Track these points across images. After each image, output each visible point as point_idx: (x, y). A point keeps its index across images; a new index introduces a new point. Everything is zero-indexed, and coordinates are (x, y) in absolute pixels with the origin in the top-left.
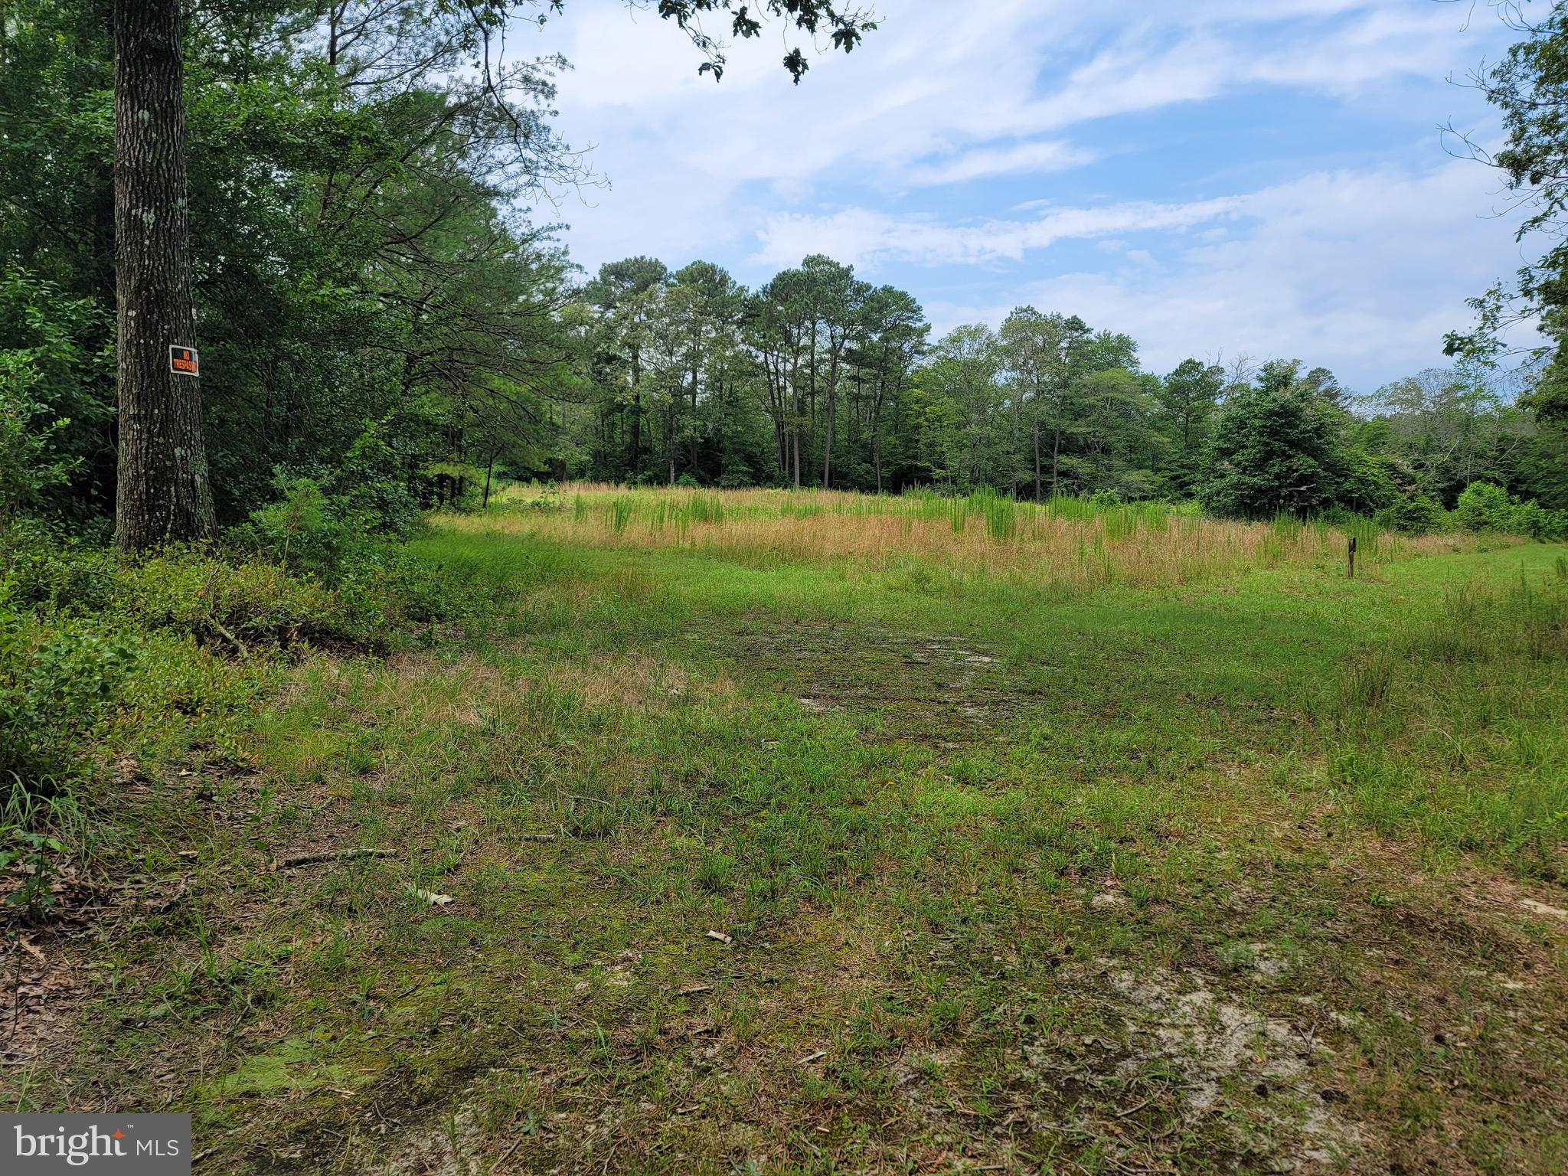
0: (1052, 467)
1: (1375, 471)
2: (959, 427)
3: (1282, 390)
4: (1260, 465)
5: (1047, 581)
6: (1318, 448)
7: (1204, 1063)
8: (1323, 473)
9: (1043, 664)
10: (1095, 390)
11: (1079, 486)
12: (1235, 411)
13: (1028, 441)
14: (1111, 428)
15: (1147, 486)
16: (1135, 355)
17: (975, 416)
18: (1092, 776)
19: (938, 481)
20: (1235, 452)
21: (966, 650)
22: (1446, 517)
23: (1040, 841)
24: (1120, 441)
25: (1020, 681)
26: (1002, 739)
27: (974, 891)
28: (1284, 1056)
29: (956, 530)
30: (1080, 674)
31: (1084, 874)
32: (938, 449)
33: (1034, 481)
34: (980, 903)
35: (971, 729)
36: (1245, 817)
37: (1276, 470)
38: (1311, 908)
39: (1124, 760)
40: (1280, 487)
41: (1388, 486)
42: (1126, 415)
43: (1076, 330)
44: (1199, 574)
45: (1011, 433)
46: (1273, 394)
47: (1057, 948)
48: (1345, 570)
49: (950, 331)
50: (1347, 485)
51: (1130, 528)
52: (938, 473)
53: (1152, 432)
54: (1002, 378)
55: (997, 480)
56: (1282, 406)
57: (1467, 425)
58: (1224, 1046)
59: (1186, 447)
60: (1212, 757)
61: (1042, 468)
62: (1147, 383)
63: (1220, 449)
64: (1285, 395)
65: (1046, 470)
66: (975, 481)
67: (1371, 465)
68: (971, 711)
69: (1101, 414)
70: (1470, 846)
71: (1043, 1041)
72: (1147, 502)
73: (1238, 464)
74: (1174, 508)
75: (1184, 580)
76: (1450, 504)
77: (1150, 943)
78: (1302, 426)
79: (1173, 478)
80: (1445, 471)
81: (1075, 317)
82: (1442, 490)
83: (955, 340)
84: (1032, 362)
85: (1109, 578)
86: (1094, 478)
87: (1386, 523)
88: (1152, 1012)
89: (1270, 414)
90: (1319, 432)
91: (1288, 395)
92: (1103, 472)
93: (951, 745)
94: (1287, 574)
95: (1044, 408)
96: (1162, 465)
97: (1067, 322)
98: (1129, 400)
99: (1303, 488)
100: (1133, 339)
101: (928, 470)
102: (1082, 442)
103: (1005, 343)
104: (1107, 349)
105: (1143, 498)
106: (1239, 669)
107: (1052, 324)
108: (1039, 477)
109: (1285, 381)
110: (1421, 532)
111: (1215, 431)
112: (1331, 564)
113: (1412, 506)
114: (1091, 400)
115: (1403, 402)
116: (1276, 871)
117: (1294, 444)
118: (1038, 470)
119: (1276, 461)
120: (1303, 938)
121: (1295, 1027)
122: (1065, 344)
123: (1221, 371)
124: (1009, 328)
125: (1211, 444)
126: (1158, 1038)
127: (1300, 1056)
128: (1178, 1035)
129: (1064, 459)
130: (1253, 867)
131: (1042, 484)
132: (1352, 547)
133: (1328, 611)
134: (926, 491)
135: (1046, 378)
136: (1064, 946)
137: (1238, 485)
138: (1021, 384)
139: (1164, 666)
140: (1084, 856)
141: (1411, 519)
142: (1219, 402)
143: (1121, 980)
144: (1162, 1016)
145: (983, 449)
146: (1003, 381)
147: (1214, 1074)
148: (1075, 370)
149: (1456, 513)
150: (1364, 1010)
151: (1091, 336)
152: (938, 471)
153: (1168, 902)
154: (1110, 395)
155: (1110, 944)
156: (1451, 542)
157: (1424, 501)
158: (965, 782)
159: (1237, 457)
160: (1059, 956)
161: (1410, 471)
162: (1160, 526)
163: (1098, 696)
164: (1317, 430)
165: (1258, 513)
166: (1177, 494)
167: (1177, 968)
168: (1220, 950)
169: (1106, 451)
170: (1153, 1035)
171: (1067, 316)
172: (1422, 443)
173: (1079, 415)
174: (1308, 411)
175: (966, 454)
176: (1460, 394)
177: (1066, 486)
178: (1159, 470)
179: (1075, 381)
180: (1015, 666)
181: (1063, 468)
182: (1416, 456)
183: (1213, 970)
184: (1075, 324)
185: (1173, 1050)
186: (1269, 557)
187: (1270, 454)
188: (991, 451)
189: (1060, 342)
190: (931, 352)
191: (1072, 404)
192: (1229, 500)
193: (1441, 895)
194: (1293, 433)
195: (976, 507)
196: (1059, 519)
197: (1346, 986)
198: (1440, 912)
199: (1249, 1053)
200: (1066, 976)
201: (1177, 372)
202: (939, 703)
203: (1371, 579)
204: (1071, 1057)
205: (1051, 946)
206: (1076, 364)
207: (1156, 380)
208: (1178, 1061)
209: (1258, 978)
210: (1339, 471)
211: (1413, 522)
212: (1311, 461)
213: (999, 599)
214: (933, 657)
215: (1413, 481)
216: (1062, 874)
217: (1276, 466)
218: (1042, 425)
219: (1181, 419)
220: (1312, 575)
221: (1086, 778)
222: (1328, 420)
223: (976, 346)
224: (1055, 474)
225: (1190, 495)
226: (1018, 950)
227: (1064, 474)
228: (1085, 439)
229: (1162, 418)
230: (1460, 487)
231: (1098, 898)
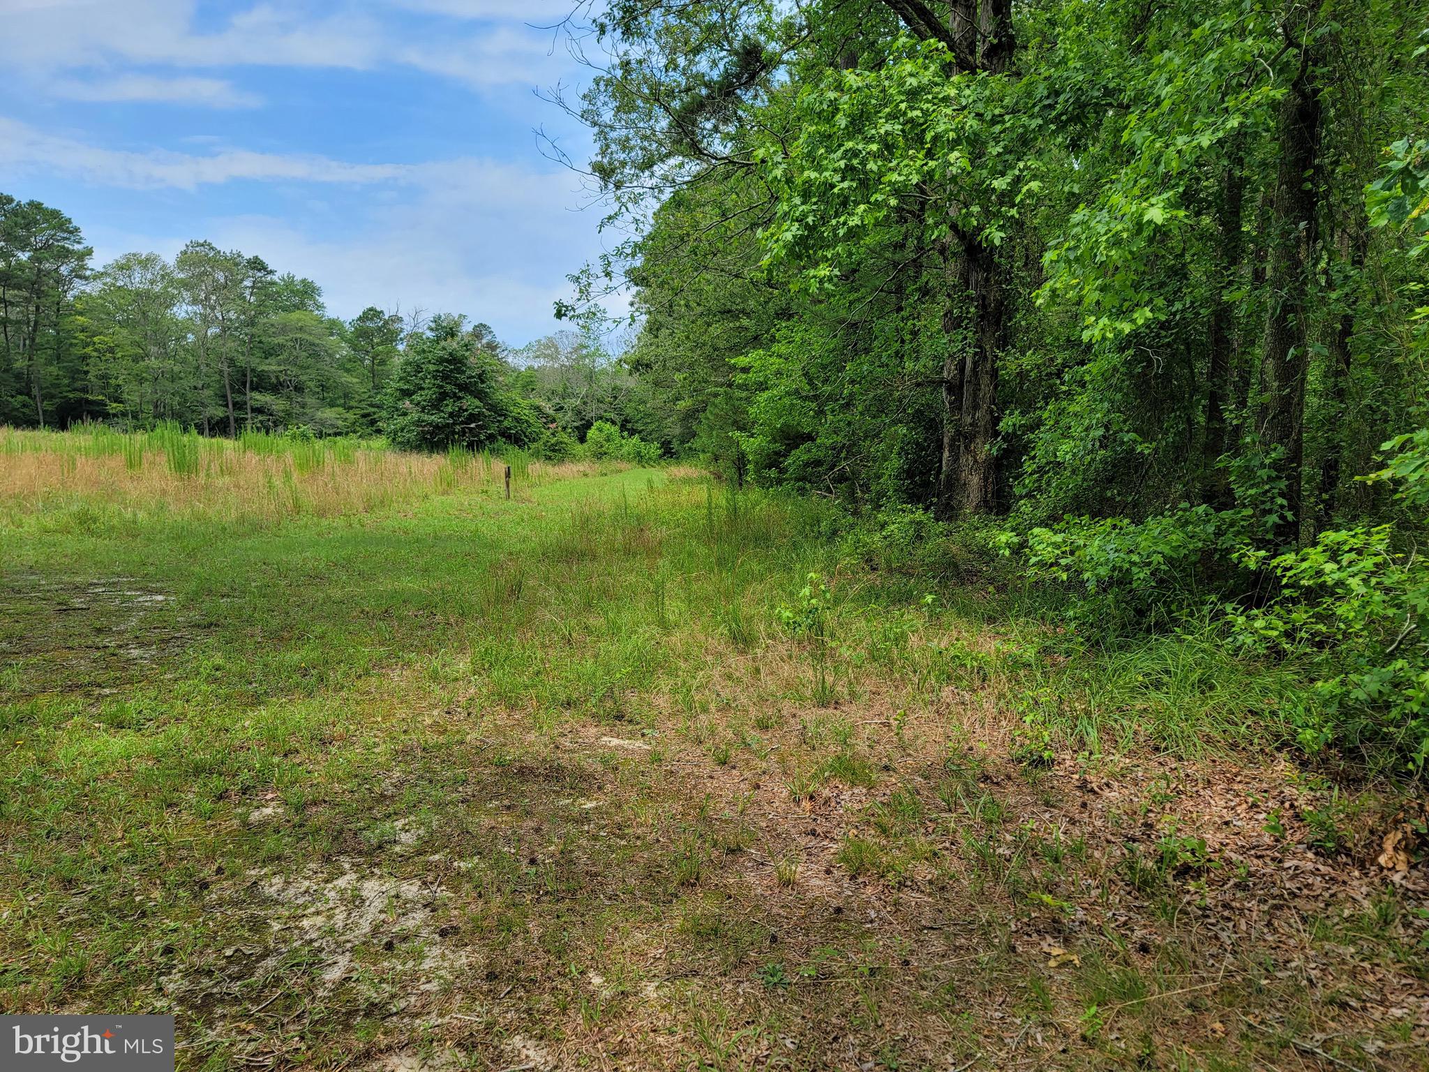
0: (245, 403)
1: (526, 412)
2: (136, 359)
3: (449, 340)
4: (436, 405)
5: (233, 515)
6: (482, 391)
7: (343, 938)
8: (487, 413)
9: (223, 596)
10: (284, 329)
11: (272, 423)
12: (412, 356)
13: (217, 377)
14: (302, 367)
15: (340, 423)
16: (321, 300)
17: (154, 349)
18: (263, 698)
19: (115, 415)
20: (414, 393)
21: (137, 590)
22: (579, 448)
23: (198, 770)
24: (312, 380)
25: (195, 616)
26: (169, 676)
27: (120, 835)
28: (413, 910)
29: (131, 466)
30: (261, 602)
31: (244, 794)
32: (113, 381)
33: (228, 417)
34: (124, 847)
35: (134, 671)
36: (402, 712)
37: (449, 409)
38: (448, 779)
39: (296, 677)
40: (454, 424)
41: (537, 424)
42: (316, 356)
43: (259, 270)
44: (382, 502)
45: (198, 368)
46: (443, 343)
47: (208, 872)
48: (503, 494)
49: (117, 257)
50: (506, 423)
51: (318, 462)
52: (113, 407)
53: (340, 372)
54: (182, 311)
55: (186, 418)
56: (451, 354)
57: (591, 377)
58: (361, 917)
59: (374, 387)
60: (378, 664)
61: (235, 404)
62: (333, 326)
63: (401, 390)
64: (452, 344)
65: (239, 406)
66: (160, 416)
67: (521, 405)
68: (135, 653)
69: (291, 354)
70: (569, 704)
71: (181, 967)
72: (338, 438)
73: (418, 404)
74: (364, 443)
75: (369, 509)
76: (582, 439)
77: (304, 844)
78: (468, 372)
79: (364, 416)
80: (579, 414)
81: (256, 258)
82: (577, 428)
83: (124, 267)
84: (214, 298)
85: (297, 508)
86: (289, 414)
87: (536, 455)
88: (298, 906)
89: (441, 361)
90: (481, 377)
91: (455, 345)
92: (297, 410)
93: (107, 691)
94: (458, 498)
95: (230, 344)
96: (353, 403)
97: (249, 261)
98: (317, 341)
99: (473, 425)
100: (317, 284)
101: (104, 404)
102: (274, 380)
103: (182, 276)
104: (292, 291)
105: (336, 434)
106: (410, 584)
107: (233, 263)
108: (232, 414)
109: (452, 333)
110: (562, 461)
111: (396, 373)
112: (492, 489)
113: (553, 441)
114: (280, 340)
115: (546, 356)
116: (424, 754)
117: (464, 387)
118: (230, 406)
119: (449, 401)
120: (439, 806)
121: (424, 883)
122: (248, 283)
123: (400, 320)
124: (185, 260)
125: (393, 385)
126: (301, 929)
127: (425, 906)
128: (319, 920)
129: (256, 395)
130: (404, 754)
131: (236, 420)
132: (508, 475)
133: (488, 529)
134: (100, 426)
135: (232, 315)
136: (214, 868)
137: (418, 423)
138: (204, 318)
139: (343, 587)
140: (245, 775)
141: (554, 451)
142: (401, 347)
143: (271, 886)
144: (306, 908)
145: (167, 383)
146: (183, 314)
147: (349, 945)
148: (261, 309)
149: (585, 446)
150: (480, 853)
151: (275, 278)
152: (114, 405)
153: (325, 802)
154: (299, 336)
155: (263, 854)
156: (582, 468)
157: (563, 437)
158: (121, 726)
159: (416, 397)
160: (209, 879)
161: (551, 412)
162: (348, 460)
163: (275, 623)
164: (480, 376)
165: (437, 447)
166: (369, 431)
167: (327, 859)
168: (367, 833)
169: (299, 389)
170: (297, 927)
171: (248, 255)
172: (560, 390)
173: (268, 353)
174: (472, 359)
175: (147, 388)
176: (584, 352)
177: (261, 422)
178: (351, 408)
179: (262, 320)
180: (191, 602)
181: (257, 404)
182: (557, 400)
183: (360, 853)
184: (257, 264)
185: (314, 936)
186: (444, 485)
187: (443, 396)
188: (176, 386)
189: (242, 280)
190: (95, 278)
191: (260, 342)
192: (412, 436)
193: (546, 746)
194: (462, 378)
195: (158, 443)
196: (248, 454)
197: (468, 836)
198: (544, 760)
199: (383, 916)
200: (214, 896)
201: (360, 319)
202: (98, 648)
203: (523, 501)
204: (210, 973)
205: (201, 871)
206: (261, 304)
207: (341, 324)
208: (316, 944)
209: (397, 849)
210: (499, 411)
211: (555, 453)
212: (477, 402)
213: (178, 536)
214: (95, 601)
215: (553, 421)
216: (220, 797)
217: (450, 406)
218: (232, 362)
219: (367, 362)
220: (478, 499)
221: (256, 700)
222: (488, 368)
223: (149, 276)
224: (249, 411)
225: (379, 431)
226: (164, 884)
227: (258, 410)
228: (277, 377)
229: (350, 360)
230: (589, 425)
231: (257, 814)
